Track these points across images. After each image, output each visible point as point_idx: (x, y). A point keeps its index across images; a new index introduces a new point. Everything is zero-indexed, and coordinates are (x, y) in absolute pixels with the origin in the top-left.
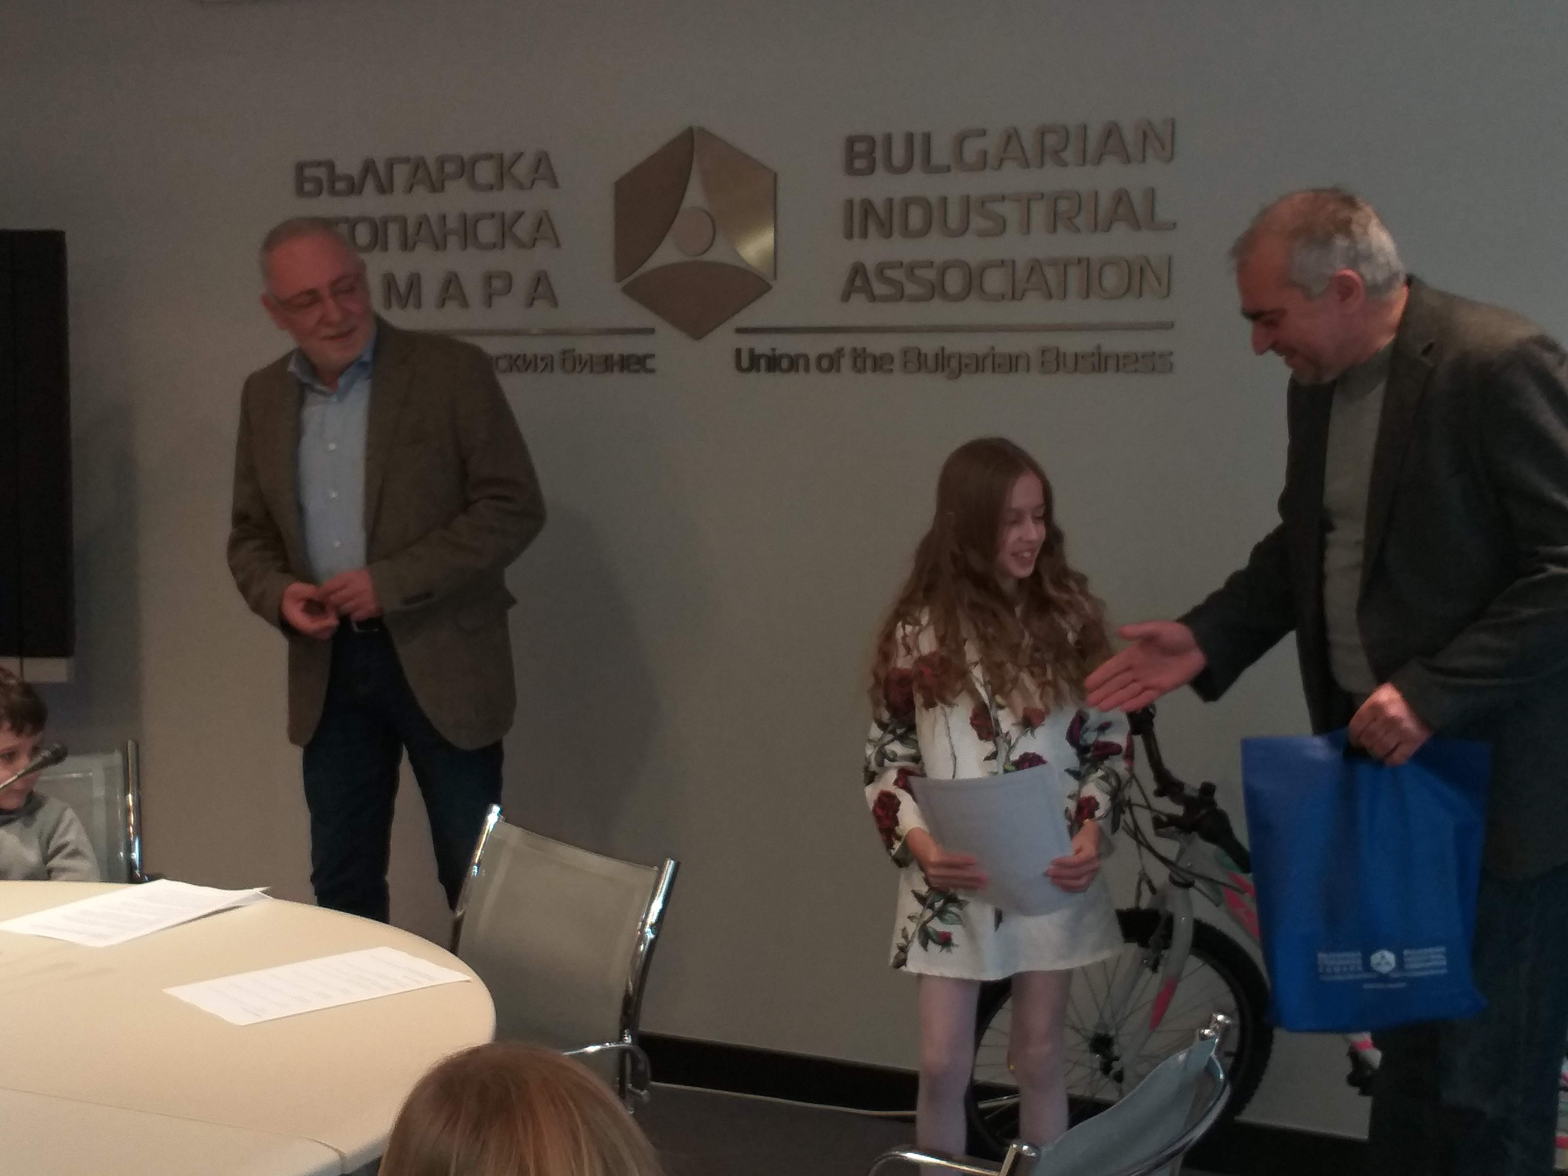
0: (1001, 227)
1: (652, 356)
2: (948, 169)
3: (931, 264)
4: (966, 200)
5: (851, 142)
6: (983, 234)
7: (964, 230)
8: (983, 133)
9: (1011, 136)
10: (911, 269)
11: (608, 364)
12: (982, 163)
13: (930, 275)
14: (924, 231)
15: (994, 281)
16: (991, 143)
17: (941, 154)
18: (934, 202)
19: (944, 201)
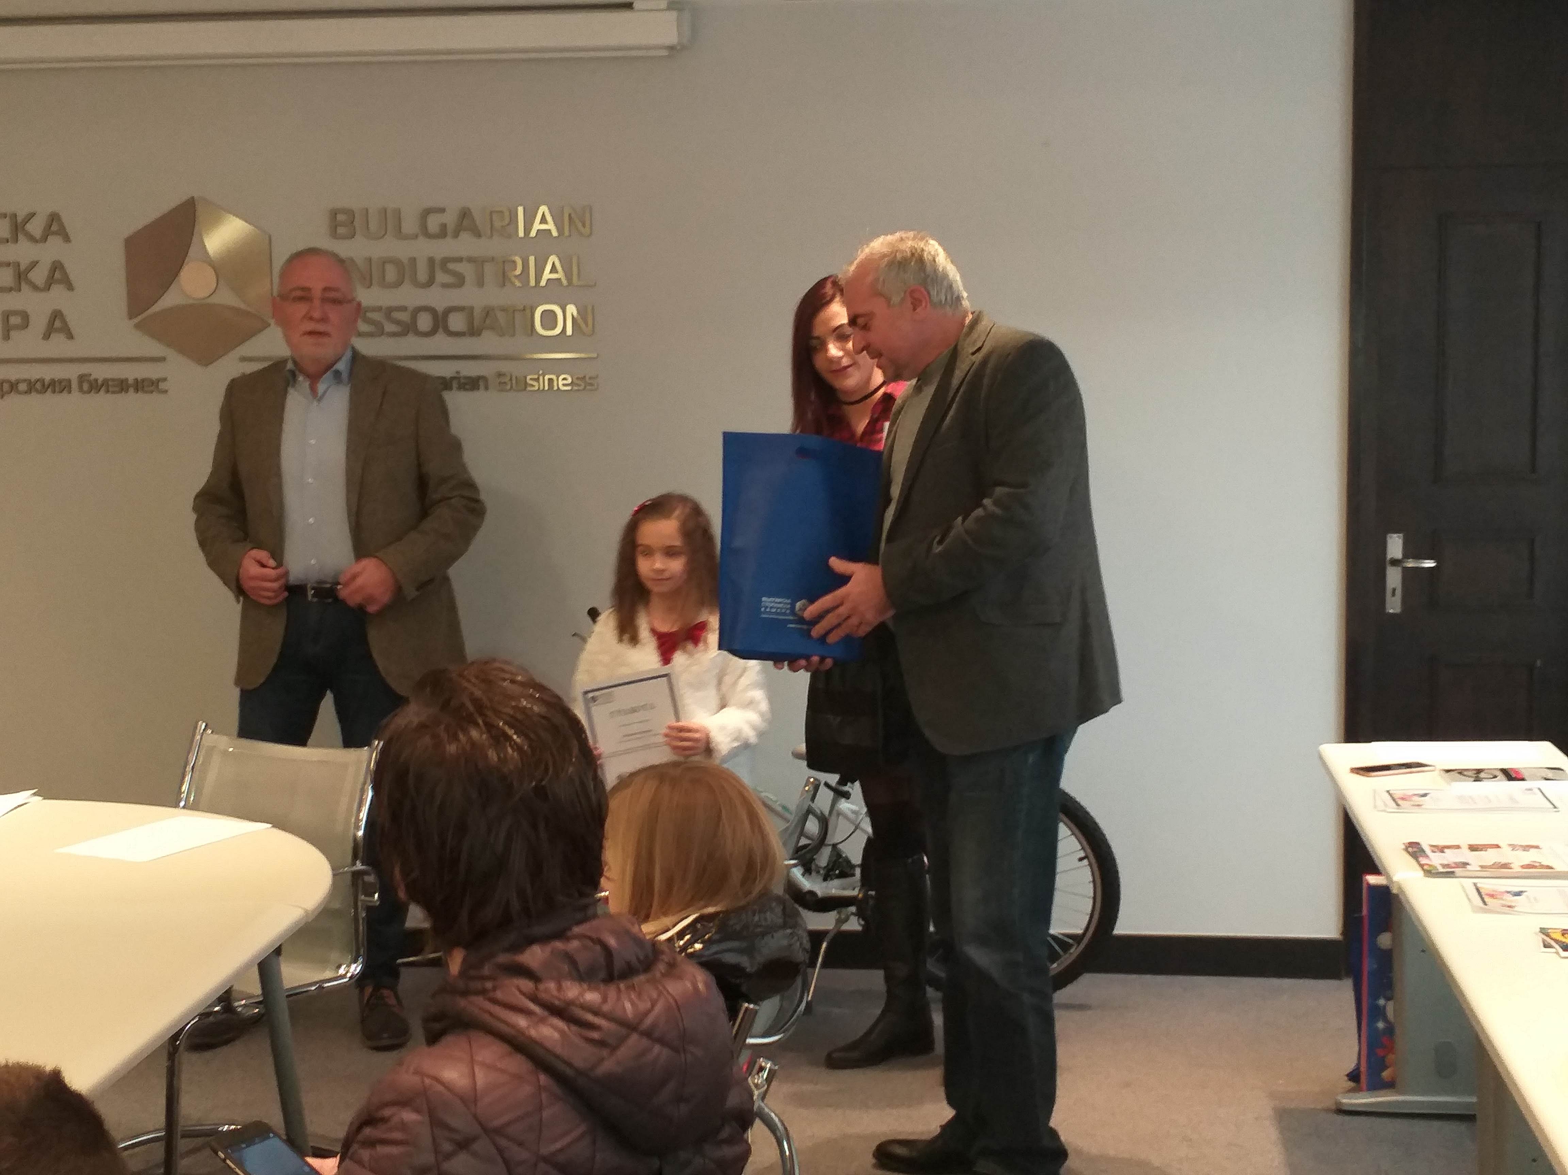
0: (460, 281)
1: (165, 380)
2: (416, 237)
3: (404, 309)
4: (431, 261)
5: (334, 213)
6: (445, 286)
7: (430, 282)
8: (442, 210)
9: (465, 214)
10: (389, 312)
11: (122, 386)
12: (443, 233)
13: (404, 317)
14: (398, 284)
15: (456, 322)
16: (450, 218)
17: (410, 225)
18: (405, 261)
19: (413, 261)
